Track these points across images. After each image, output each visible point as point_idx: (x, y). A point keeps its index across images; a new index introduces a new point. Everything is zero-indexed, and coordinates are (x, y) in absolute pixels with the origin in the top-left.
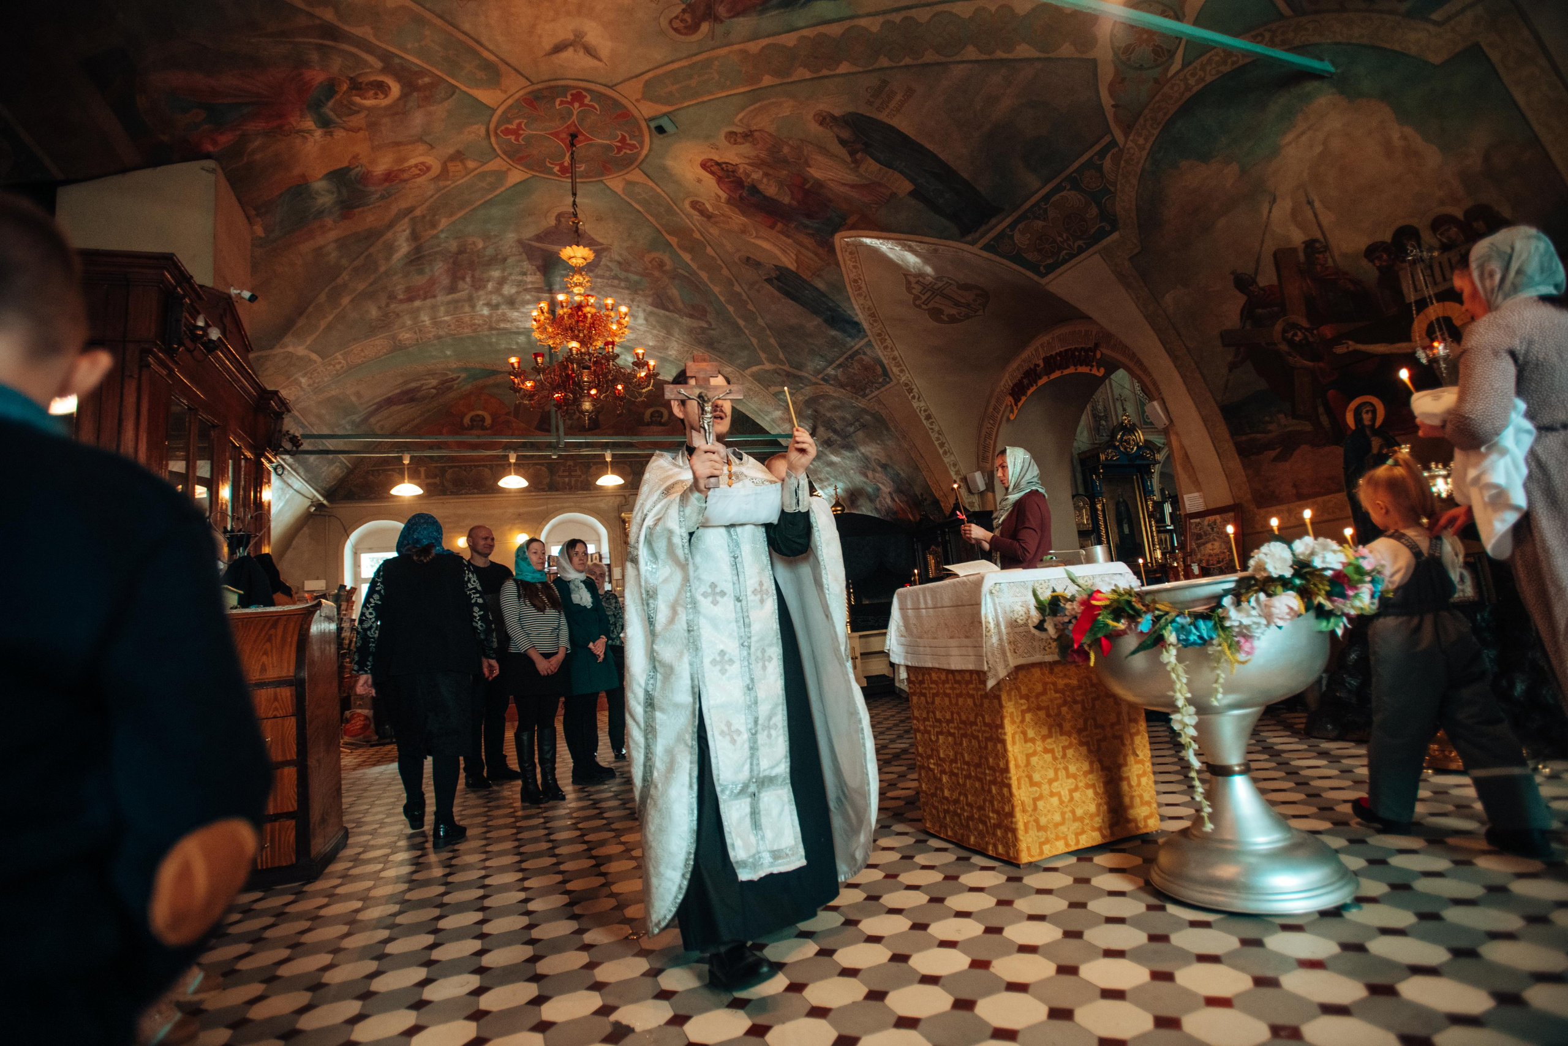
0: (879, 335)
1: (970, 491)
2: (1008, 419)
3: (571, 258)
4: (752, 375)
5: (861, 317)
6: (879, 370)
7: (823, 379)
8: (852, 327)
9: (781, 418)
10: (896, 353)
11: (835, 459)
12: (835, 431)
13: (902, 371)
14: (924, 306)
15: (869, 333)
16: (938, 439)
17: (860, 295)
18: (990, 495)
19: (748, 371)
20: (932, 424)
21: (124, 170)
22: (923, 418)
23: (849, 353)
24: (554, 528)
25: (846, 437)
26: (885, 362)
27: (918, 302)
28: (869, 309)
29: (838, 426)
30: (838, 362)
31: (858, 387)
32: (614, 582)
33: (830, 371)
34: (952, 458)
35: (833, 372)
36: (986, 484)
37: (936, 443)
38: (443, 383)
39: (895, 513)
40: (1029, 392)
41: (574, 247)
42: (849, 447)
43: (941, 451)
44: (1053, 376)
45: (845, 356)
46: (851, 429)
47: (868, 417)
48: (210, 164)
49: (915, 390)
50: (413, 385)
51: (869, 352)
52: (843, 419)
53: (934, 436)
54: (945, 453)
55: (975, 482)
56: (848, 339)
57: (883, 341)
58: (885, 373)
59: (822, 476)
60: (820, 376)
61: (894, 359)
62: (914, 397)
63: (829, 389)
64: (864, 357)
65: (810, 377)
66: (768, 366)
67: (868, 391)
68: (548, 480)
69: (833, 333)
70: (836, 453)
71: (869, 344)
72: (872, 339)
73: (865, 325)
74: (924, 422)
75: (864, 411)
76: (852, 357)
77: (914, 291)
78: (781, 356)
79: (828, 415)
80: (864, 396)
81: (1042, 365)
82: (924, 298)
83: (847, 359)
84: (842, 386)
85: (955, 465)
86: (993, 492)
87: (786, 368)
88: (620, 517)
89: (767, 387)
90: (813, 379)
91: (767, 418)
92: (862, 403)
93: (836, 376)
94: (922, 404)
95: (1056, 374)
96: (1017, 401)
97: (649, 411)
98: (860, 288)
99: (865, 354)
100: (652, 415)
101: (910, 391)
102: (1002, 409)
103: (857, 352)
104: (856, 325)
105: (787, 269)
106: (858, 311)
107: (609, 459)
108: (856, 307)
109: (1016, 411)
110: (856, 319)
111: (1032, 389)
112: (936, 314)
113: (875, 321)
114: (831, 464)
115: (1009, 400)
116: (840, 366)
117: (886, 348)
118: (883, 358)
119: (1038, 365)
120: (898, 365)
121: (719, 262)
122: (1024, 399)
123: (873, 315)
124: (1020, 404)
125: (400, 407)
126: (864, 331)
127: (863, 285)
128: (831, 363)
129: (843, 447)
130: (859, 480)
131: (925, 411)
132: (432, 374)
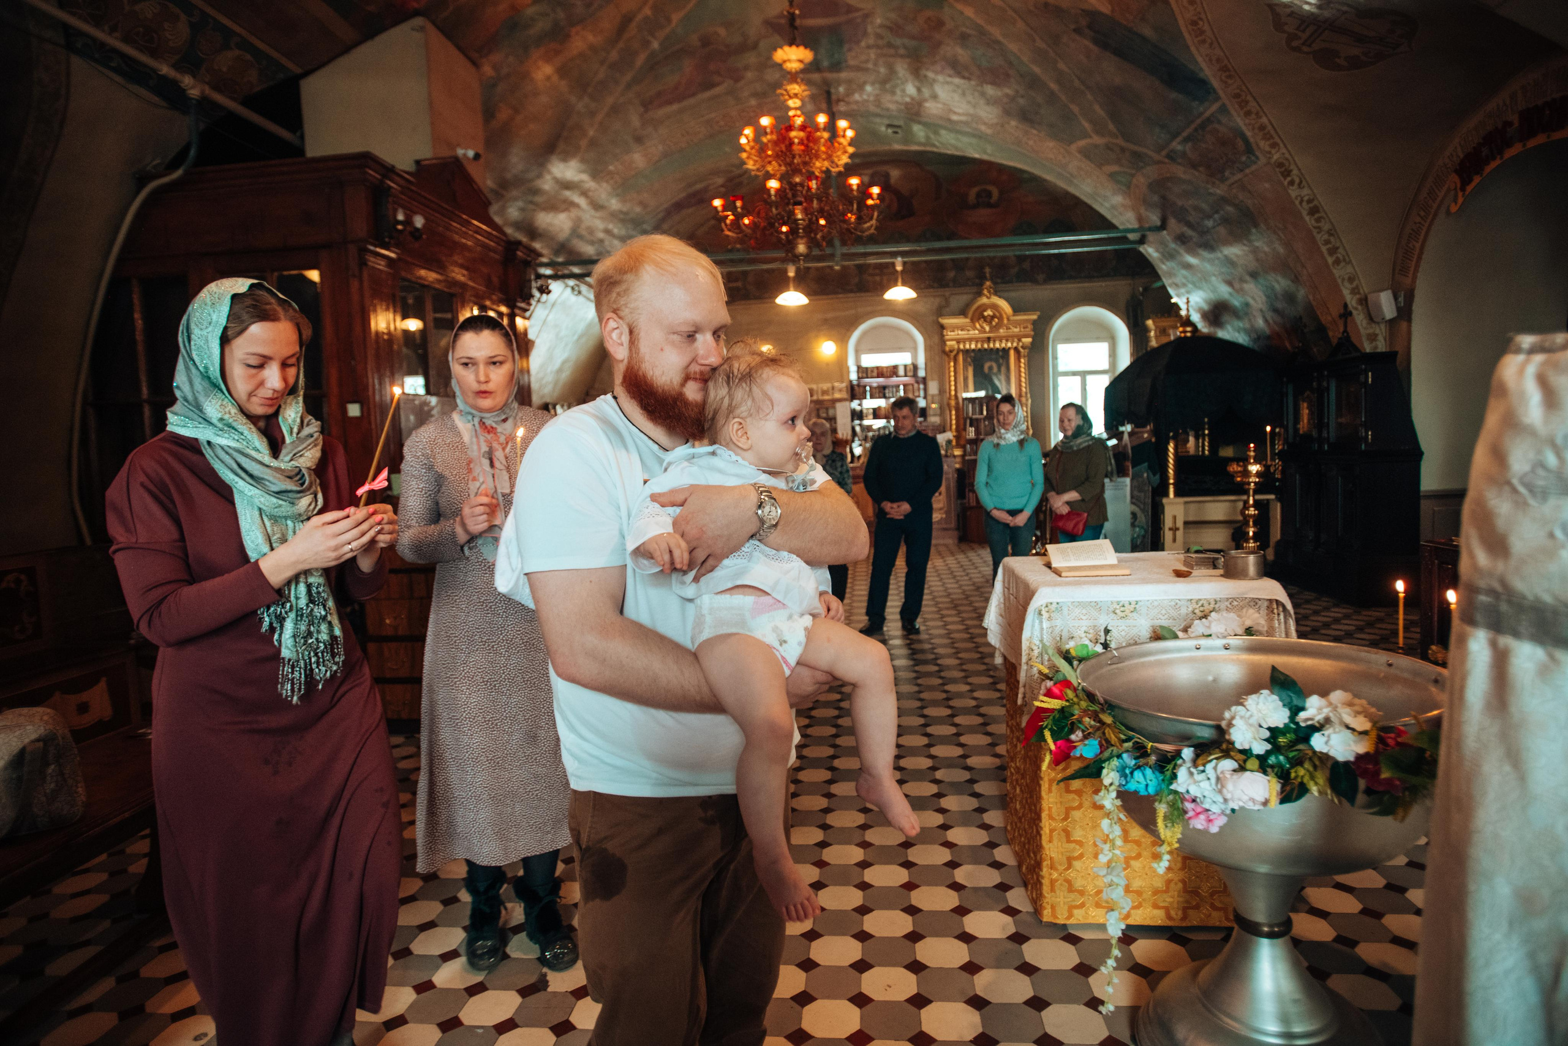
0: (1237, 96)
1: (1371, 319)
2: (1448, 213)
3: (785, 62)
4: (1080, 151)
5: (1208, 72)
6: (1240, 144)
7: (1168, 156)
8: (1198, 87)
9: (1123, 205)
10: (1264, 120)
11: (1192, 260)
12: (1189, 225)
13: (1274, 145)
14: (1305, 49)
15: (1221, 93)
16: (1327, 242)
17: (1204, 41)
18: (1404, 325)
19: (1074, 147)
20: (1318, 220)
21: (347, 49)
22: (1304, 213)
23: (1199, 121)
24: (864, 334)
25: (1203, 232)
26: (1249, 134)
27: (1295, 44)
28: (1218, 60)
29: (1193, 217)
30: (1185, 134)
31: (1214, 168)
32: (929, 398)
33: (1176, 145)
34: (1349, 269)
35: (1179, 148)
36: (1399, 309)
37: (1324, 249)
38: (731, 180)
39: (1268, 338)
40: (1488, 169)
41: (786, 48)
42: (1209, 247)
43: (1330, 260)
44: (1532, 143)
45: (1193, 126)
46: (1209, 223)
47: (1230, 209)
48: (418, 21)
49: (1295, 172)
50: (699, 186)
51: (1224, 120)
52: (1196, 208)
53: (1320, 238)
54: (1337, 262)
55: (1379, 307)
56: (1195, 104)
57: (1243, 104)
58: (1249, 149)
59: (1178, 280)
60: (1164, 153)
61: (1262, 128)
62: (1292, 183)
63: (1179, 171)
64: (1217, 126)
65: (1150, 153)
66: (1097, 140)
67: (1227, 174)
68: (856, 280)
69: (1174, 95)
70: (1192, 251)
71: (1223, 109)
72: (1227, 102)
73: (1215, 83)
74: (1307, 218)
75: (1224, 200)
76: (1203, 126)
77: (1286, 28)
78: (1111, 126)
79: (1180, 203)
80: (1223, 180)
81: (1516, 124)
82: (1304, 36)
83: (1196, 130)
84: (1194, 166)
85: (1351, 280)
86: (1409, 320)
87: (1120, 141)
88: (939, 322)
89: (1100, 166)
90: (1156, 157)
91: (1107, 205)
92: (1219, 191)
93: (1184, 153)
94: (1306, 192)
95: (1540, 139)
96: (1465, 182)
97: (974, 191)
98: (1202, 32)
99: (1219, 122)
100: (978, 195)
101: (1287, 173)
102: (1441, 194)
103: (1209, 120)
104: (1203, 83)
105: (1100, 13)
106: (1203, 65)
107: (899, 268)
108: (1200, 59)
109: (1460, 200)
110: (1201, 75)
111: (1494, 165)
112: (1326, 58)
113: (1230, 77)
114: (1188, 266)
115: (1455, 179)
116: (1186, 140)
117: (1248, 114)
118: (1244, 128)
119: (1510, 124)
120: (1267, 137)
121: (1010, 12)
122: (1477, 180)
123: (1224, 69)
124: (1469, 188)
125: (690, 210)
126: (1215, 91)
127: (1206, 27)
128: (1174, 136)
129: (1200, 246)
130: (1224, 291)
131: (1309, 201)
132: (715, 173)
